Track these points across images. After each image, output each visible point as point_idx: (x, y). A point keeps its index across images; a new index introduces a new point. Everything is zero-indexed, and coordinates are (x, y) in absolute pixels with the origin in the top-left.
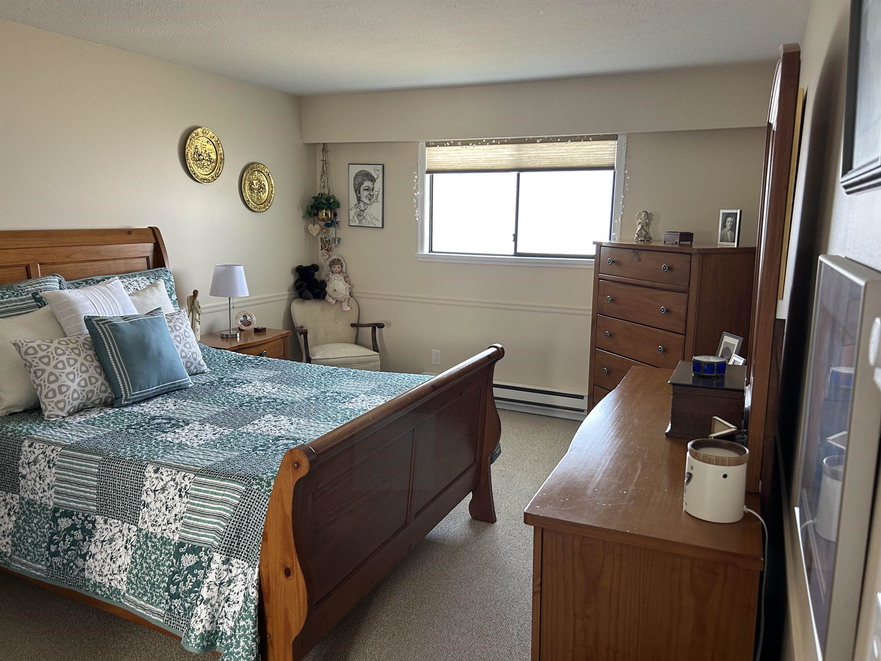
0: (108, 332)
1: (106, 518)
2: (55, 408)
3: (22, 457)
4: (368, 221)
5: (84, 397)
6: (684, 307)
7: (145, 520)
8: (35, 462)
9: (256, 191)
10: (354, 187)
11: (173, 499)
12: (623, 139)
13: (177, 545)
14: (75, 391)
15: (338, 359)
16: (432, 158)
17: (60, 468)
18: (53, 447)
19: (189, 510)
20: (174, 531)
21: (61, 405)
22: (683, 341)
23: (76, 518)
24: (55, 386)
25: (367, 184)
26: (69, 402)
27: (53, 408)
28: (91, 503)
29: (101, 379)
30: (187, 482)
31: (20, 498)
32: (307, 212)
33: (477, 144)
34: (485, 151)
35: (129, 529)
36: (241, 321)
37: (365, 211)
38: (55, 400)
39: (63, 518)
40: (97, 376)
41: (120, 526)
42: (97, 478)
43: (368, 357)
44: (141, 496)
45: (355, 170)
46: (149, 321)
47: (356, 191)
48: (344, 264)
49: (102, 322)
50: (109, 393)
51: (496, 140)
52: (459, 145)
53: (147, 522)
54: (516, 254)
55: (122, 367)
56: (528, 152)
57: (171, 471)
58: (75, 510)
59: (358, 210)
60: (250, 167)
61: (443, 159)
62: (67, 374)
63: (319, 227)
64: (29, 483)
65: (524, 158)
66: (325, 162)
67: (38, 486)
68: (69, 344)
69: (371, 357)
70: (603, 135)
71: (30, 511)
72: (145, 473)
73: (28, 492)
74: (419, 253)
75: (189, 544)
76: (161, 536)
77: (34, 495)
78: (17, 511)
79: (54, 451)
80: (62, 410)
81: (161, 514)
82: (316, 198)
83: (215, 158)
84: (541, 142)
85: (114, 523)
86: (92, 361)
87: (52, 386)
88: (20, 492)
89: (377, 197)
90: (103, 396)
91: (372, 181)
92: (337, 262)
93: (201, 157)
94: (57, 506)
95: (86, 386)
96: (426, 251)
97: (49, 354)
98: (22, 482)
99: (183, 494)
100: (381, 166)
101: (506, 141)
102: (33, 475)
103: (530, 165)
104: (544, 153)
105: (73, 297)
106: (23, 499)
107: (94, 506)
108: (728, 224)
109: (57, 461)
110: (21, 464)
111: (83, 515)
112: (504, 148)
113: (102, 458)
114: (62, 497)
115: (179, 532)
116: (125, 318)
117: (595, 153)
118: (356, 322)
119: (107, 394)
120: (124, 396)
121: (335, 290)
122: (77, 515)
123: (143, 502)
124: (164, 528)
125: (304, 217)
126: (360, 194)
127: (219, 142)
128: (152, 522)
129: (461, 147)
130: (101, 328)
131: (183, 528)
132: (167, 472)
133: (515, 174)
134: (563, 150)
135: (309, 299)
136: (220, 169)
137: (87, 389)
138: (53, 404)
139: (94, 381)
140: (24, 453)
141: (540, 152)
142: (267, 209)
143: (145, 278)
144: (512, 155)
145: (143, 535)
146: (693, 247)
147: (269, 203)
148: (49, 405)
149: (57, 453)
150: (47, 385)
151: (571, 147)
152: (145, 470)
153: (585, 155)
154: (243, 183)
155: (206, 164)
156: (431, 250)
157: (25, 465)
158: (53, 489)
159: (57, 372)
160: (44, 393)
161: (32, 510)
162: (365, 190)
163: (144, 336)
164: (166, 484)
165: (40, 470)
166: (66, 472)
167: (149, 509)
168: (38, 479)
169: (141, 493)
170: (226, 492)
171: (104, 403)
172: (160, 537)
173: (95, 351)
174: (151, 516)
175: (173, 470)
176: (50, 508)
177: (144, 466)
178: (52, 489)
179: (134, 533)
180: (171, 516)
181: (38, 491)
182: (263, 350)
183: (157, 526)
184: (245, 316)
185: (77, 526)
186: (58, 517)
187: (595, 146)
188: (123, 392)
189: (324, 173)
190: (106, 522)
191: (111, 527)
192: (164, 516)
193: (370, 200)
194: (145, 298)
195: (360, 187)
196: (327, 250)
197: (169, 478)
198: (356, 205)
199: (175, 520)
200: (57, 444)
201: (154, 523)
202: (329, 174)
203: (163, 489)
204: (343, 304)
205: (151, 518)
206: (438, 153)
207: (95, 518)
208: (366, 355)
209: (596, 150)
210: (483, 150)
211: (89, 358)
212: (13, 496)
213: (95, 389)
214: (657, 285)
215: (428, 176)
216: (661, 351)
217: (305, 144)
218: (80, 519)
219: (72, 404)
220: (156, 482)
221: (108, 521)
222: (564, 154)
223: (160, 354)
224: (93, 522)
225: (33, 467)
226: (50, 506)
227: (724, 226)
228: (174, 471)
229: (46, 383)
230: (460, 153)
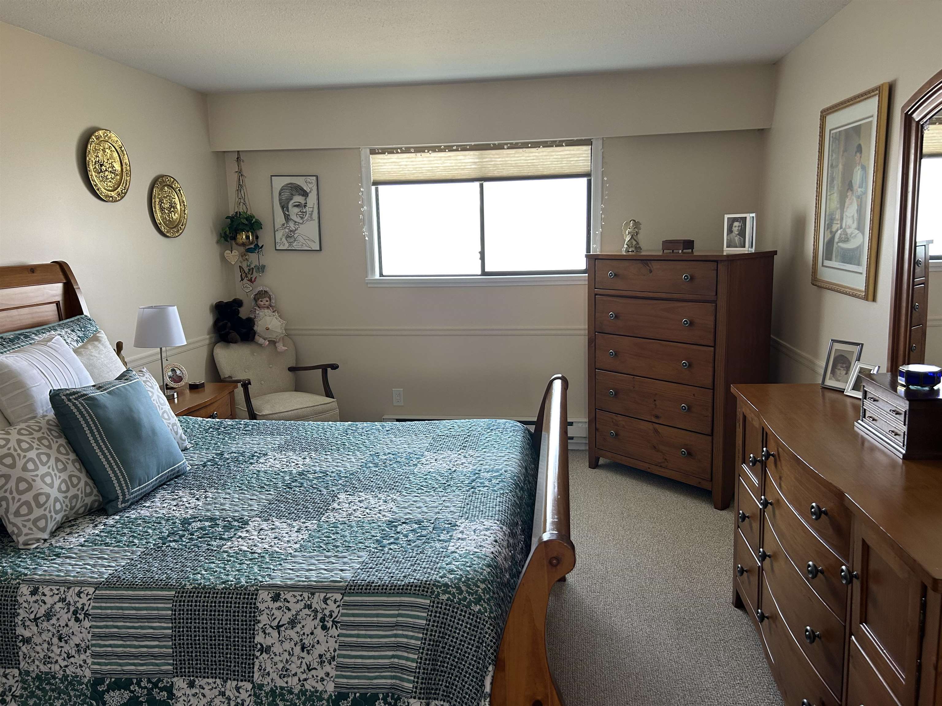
0: (86, 410)
1: (192, 678)
2: (34, 529)
3: (20, 611)
4: (301, 243)
5: (67, 506)
6: (713, 318)
7: (267, 671)
8: (48, 616)
9: (167, 212)
10: (280, 203)
11: (312, 633)
12: (598, 144)
13: (334, 697)
14: (56, 500)
15: (293, 412)
16: (379, 168)
17: (96, 618)
18: (77, 589)
19: (343, 646)
20: (322, 678)
21: (42, 524)
22: (712, 353)
23: (137, 688)
24: (28, 497)
25: (298, 199)
26: (51, 517)
27: (30, 529)
28: (163, 661)
29: (84, 478)
30: (332, 606)
31: (20, 674)
32: (221, 236)
33: (434, 151)
34: (443, 159)
35: (238, 689)
36: (170, 377)
37: (296, 232)
38: (32, 517)
39: (113, 691)
40: (77, 473)
41: (220, 686)
42: (172, 623)
43: (326, 405)
44: (254, 638)
45: (279, 183)
46: (128, 387)
47: (283, 208)
48: (273, 296)
49: (74, 397)
50: (96, 496)
51: (456, 146)
52: (412, 152)
53: (271, 673)
54: (484, 273)
55: (112, 456)
56: (493, 159)
57: (301, 595)
58: (134, 676)
59: (287, 230)
60: (160, 180)
61: (392, 169)
62: (43, 477)
63: (237, 253)
64: (38, 648)
65: (489, 166)
66: (240, 173)
67: (58, 651)
68: (32, 434)
69: (329, 405)
70: (577, 140)
71: (43, 690)
72: (258, 604)
73: (37, 662)
74: (370, 277)
75: (355, 694)
76: (301, 689)
77: (49, 666)
78: (18, 693)
79: (82, 595)
80: (43, 530)
81: (294, 659)
82: (232, 218)
83: (120, 169)
84: (508, 148)
85: (209, 684)
86: (68, 454)
87: (24, 498)
88: (19, 664)
89: (311, 214)
90: (89, 500)
91: (303, 195)
92: (262, 294)
93: (103, 167)
94: (99, 676)
95: (68, 490)
96: (377, 276)
97: (12, 451)
98: (24, 649)
99: (329, 624)
100: (315, 178)
101: (468, 147)
102: (46, 636)
103: (496, 174)
104: (511, 161)
105: (14, 364)
106: (28, 673)
107: (169, 664)
108: (735, 230)
109: (92, 609)
110: (20, 623)
111: (149, 681)
112: (465, 155)
113: (174, 593)
114: (107, 661)
115: (332, 679)
116: (99, 387)
117: (568, 159)
118: (294, 365)
119: (93, 498)
120: (121, 497)
121: (268, 329)
122: (138, 684)
123: (259, 646)
124: (304, 676)
125: (218, 242)
126: (288, 211)
127: (123, 149)
128: (281, 672)
129: (415, 154)
130: (74, 404)
131: (339, 673)
132: (295, 596)
133: (477, 184)
134: (533, 156)
135: (235, 342)
136: (126, 184)
137: (69, 494)
138: (29, 525)
139: (75, 481)
140: (25, 605)
141: (507, 159)
142: (181, 233)
143: (70, 332)
144: (475, 163)
145: (267, 693)
146: (695, 254)
147: (182, 226)
148: (25, 526)
149: (89, 597)
150: (17, 497)
151: (541, 154)
152: (256, 599)
153: (557, 161)
154: (153, 201)
155: (109, 177)
156: (381, 275)
157: (28, 623)
158: (89, 652)
159: (28, 476)
160: (13, 509)
161: (48, 687)
162: (295, 206)
163: (131, 410)
164: (297, 615)
165: (60, 626)
166: (111, 623)
167: (271, 653)
168: (55, 640)
169: (253, 634)
170: (400, 612)
171: (89, 511)
172: (299, 692)
173: (67, 438)
174: (276, 664)
175: (304, 593)
176: (86, 680)
177: (253, 595)
178: (86, 652)
179: (249, 693)
180: (312, 659)
181: (57, 658)
182: (212, 410)
183: (289, 676)
184: (173, 370)
185: (141, 699)
186: (103, 692)
187: (568, 152)
188: (119, 492)
189: (240, 187)
190: (191, 685)
191: (202, 691)
192: (300, 660)
193: (302, 218)
194: (92, 358)
195: (288, 203)
196: (250, 280)
197: (301, 605)
198: (283, 225)
199: (322, 662)
200: (81, 584)
201: (285, 673)
202: (244, 188)
203: (293, 623)
204: (277, 344)
205: (277, 666)
206: (385, 161)
207: (172, 682)
208: (323, 403)
209: (570, 156)
210: (441, 157)
211: (62, 450)
212: (6, 673)
213: (79, 493)
214: (675, 296)
215: (373, 188)
216: (686, 366)
217: (213, 152)
218: (145, 687)
219: (55, 518)
220: (278, 614)
221: (196, 683)
222: (534, 161)
223: (154, 432)
224: (169, 690)
225: (45, 623)
226: (85, 676)
227: (730, 231)
228: (306, 595)
229: (15, 494)
230: (412, 161)
